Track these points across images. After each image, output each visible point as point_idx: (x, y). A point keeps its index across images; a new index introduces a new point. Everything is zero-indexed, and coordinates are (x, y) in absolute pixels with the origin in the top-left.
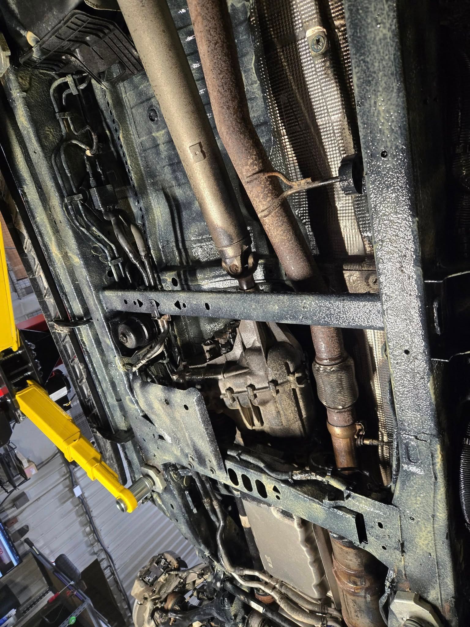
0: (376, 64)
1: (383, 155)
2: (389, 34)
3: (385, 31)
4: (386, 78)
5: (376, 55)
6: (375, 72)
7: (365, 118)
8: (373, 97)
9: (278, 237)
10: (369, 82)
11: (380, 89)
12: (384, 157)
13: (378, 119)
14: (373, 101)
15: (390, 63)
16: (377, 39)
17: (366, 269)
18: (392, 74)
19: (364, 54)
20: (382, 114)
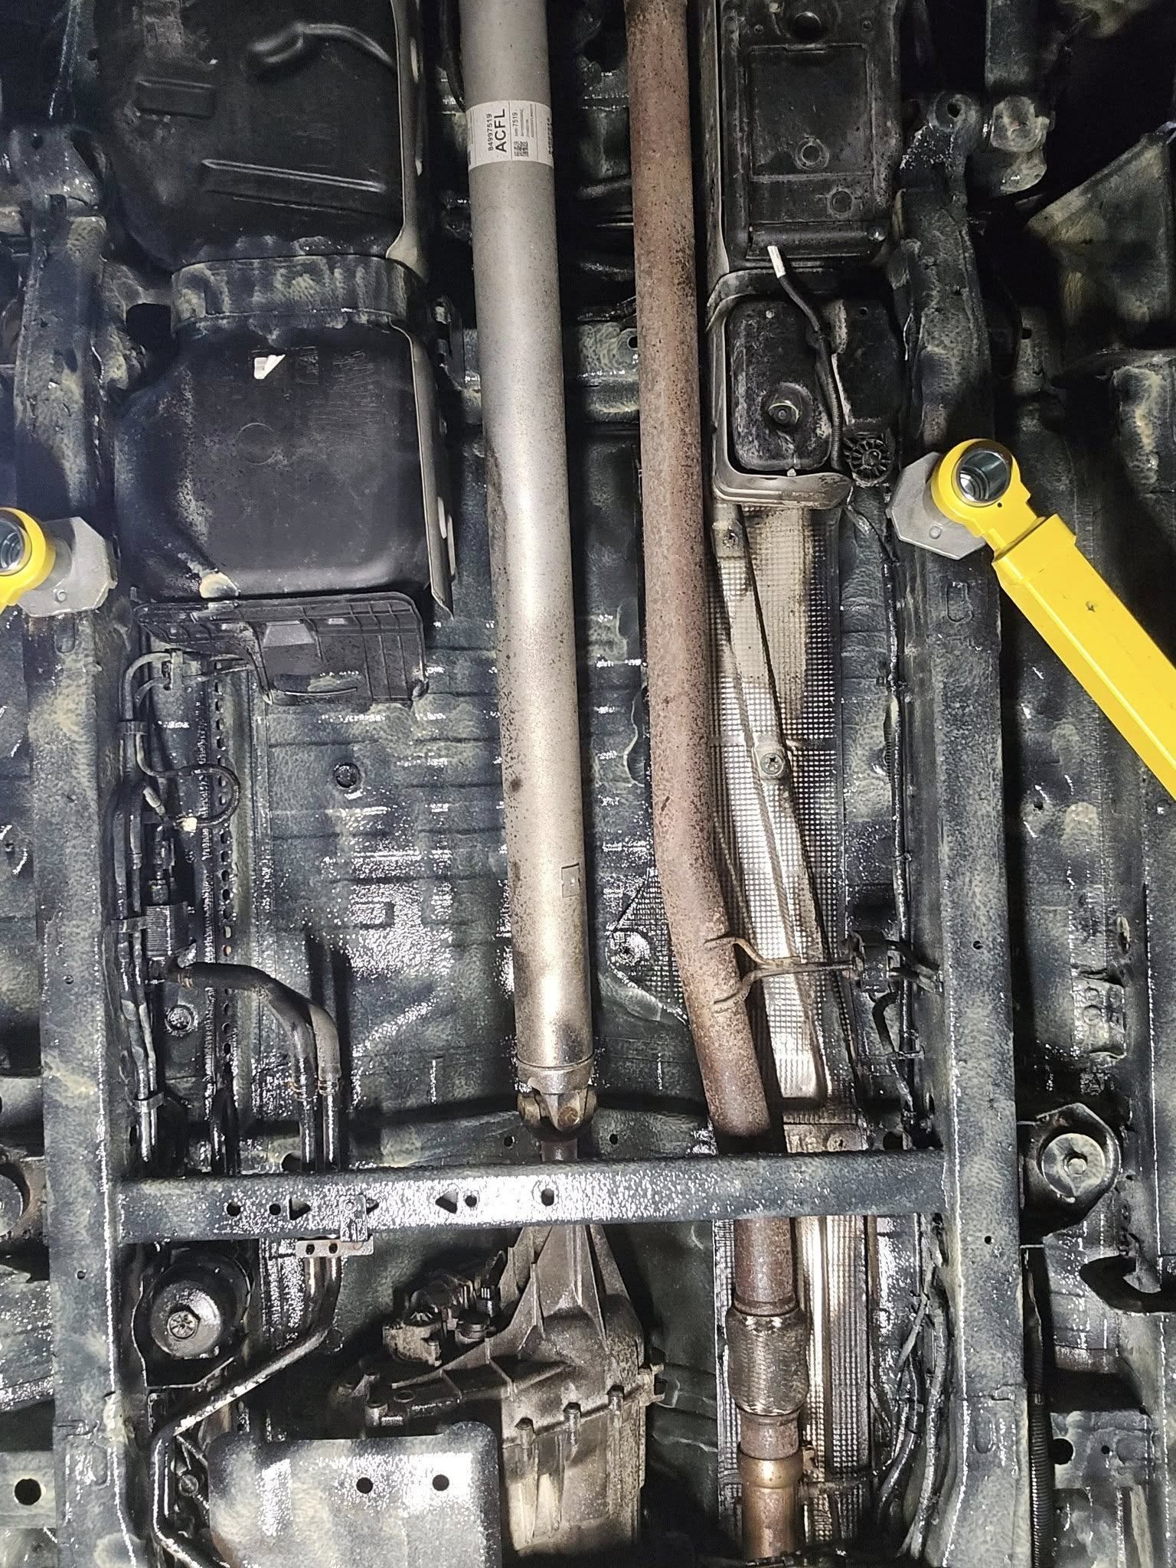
0: (975, 839)
1: (977, 945)
2: (994, 813)
3: (989, 809)
4: (986, 858)
5: (977, 831)
6: (972, 848)
7: (955, 896)
8: (968, 874)
9: (735, 1050)
10: (965, 856)
11: (979, 868)
12: (979, 948)
13: (973, 902)
14: (967, 879)
15: (992, 844)
16: (979, 813)
17: (826, 1121)
18: (994, 855)
19: (961, 824)
20: (979, 897)
